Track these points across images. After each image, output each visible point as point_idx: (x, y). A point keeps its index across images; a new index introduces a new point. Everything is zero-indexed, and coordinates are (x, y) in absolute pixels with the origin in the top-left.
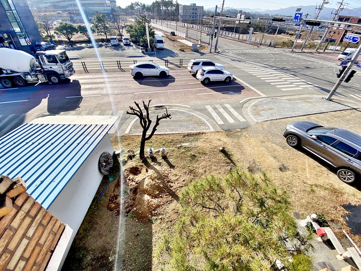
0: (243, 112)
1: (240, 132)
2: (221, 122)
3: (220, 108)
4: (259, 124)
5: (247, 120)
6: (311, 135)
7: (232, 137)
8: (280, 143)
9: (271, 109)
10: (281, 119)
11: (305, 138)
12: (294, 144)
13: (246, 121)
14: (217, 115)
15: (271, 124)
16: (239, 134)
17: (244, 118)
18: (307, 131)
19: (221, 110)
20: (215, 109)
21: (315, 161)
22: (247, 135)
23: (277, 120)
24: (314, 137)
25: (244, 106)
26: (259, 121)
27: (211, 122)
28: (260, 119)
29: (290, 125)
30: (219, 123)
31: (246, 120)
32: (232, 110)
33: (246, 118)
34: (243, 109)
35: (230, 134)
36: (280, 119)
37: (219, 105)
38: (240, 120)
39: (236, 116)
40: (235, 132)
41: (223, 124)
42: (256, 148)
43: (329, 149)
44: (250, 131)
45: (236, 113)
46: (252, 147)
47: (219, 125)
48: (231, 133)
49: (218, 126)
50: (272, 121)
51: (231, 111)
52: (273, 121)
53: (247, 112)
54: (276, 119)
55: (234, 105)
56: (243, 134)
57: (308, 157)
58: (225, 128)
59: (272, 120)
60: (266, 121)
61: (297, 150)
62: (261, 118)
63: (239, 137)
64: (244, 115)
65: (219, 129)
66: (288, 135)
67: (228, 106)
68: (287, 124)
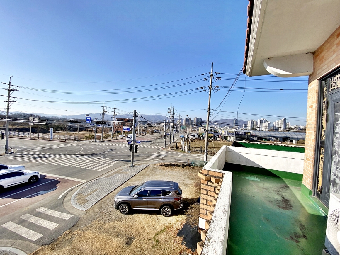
0: (66, 207)
1: (70, 234)
2: (35, 236)
3: (31, 217)
4: (90, 210)
5: (74, 215)
6: (134, 196)
7: (61, 247)
8: (116, 217)
9: (95, 191)
10: (108, 194)
11: (131, 201)
12: (127, 210)
13: (73, 216)
14: (27, 230)
15: (101, 204)
16: (69, 237)
17: (70, 213)
18: (130, 195)
19: (33, 219)
20: (22, 222)
21: (146, 215)
22: (80, 232)
23: (105, 197)
24: (136, 196)
25: (65, 200)
26: (88, 208)
27: (18, 246)
28: (89, 206)
29: (116, 197)
30: (34, 239)
31: (73, 214)
32: (50, 212)
33: (72, 213)
34: (64, 204)
35: (57, 245)
37: (27, 214)
38: (65, 219)
39: (58, 217)
40: (64, 237)
41: (41, 238)
43: (148, 200)
44: (82, 225)
45: (57, 214)
47: (36, 242)
48: (58, 242)
49: (33, 245)
50: (101, 201)
51: (49, 214)
52: (102, 200)
53: (71, 205)
55: (51, 205)
56: (75, 233)
57: (141, 215)
58: (47, 241)
60: (95, 204)
61: (131, 215)
62: (89, 203)
63: (70, 241)
64: (69, 210)
65: (37, 248)
66: (119, 206)
67: (42, 210)
68: (113, 197)
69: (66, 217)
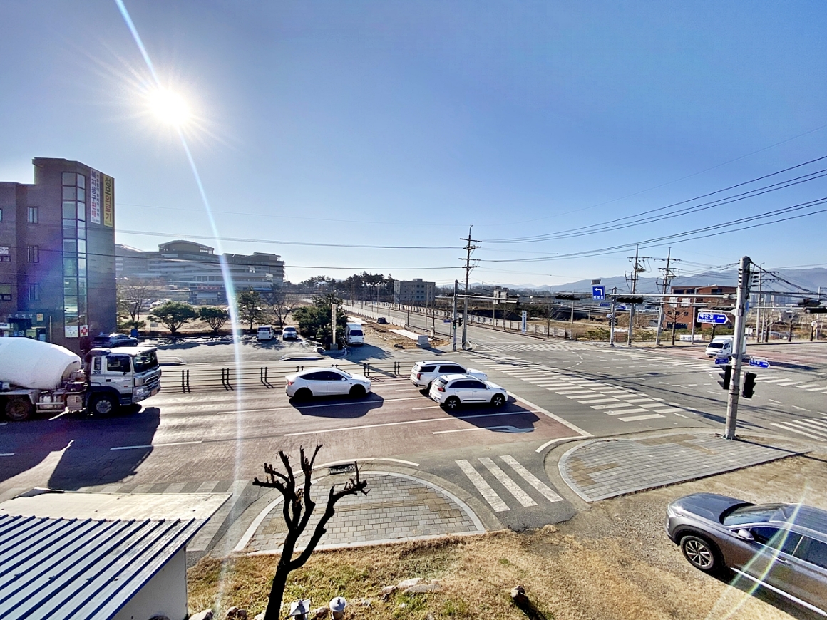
0: (549, 475)
1: (556, 535)
2: (501, 507)
3: (493, 466)
4: (598, 506)
5: (565, 498)
6: (737, 531)
7: (537, 552)
8: (670, 563)
9: (613, 466)
10: (647, 490)
11: (727, 542)
12: (707, 561)
13: (562, 499)
14: (488, 486)
15: (627, 505)
16: (554, 540)
17: (557, 491)
18: (722, 521)
19: (497, 472)
20: (481, 469)
22: (577, 544)
23: (638, 494)
24: (743, 534)
25: (547, 459)
26: (595, 500)
27: (474, 506)
28: (598, 495)
29: (673, 507)
30: (497, 510)
31: (562, 497)
32: (522, 471)
33: (561, 492)
34: (546, 467)
35: (531, 542)
36: (643, 491)
37: (488, 458)
38: (548, 498)
39: (536, 488)
40: (544, 535)
41: (506, 512)
42: (611, 584)
43: (796, 568)
44: (581, 530)
45: (534, 481)
46: (599, 581)
47: (499, 515)
48: (533, 538)
49: (495, 518)
50: (627, 497)
51: (521, 475)
52: (630, 497)
53: (559, 474)
54: (636, 492)
55: (525, 458)
56: (566, 539)
57: (759, 600)
58: (516, 523)
59: (625, 494)
60: (612, 498)
61: (721, 583)
62: (598, 489)
63: (555, 550)
64: (554, 484)
65: (498, 528)
66: (681, 535)
67: (510, 461)
68: (664, 503)
69: (551, 497)
